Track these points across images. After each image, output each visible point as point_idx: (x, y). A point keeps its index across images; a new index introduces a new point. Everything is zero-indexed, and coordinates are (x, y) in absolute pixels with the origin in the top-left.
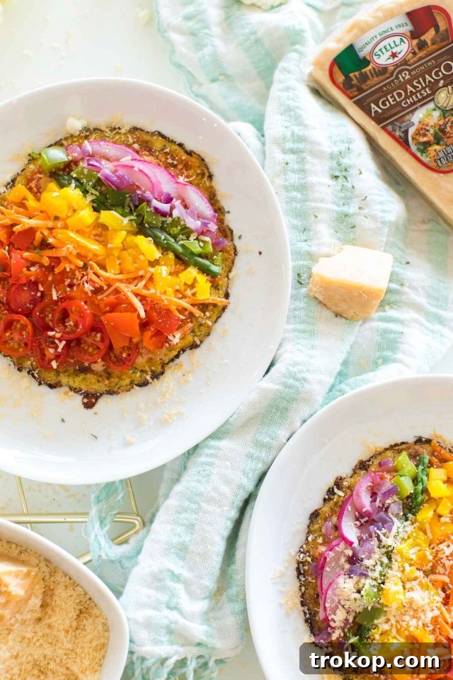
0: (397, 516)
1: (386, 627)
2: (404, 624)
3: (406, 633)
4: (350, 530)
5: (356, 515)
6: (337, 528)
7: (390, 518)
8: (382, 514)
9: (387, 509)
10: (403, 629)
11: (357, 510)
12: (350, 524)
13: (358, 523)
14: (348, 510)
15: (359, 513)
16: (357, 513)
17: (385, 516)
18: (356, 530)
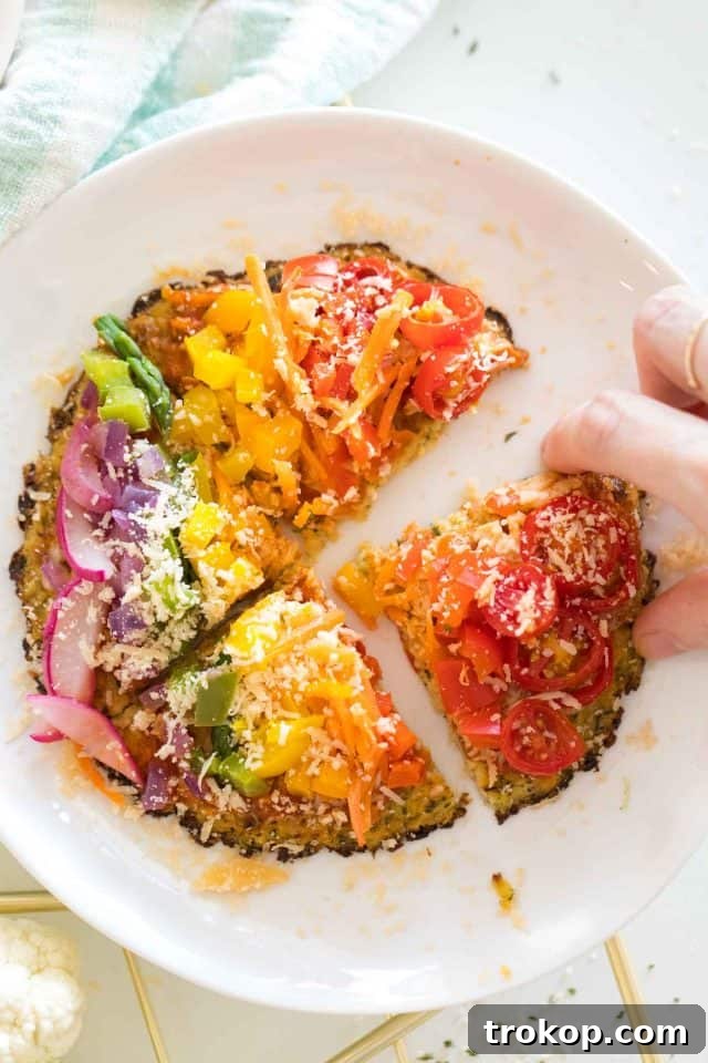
0: (161, 475)
1: (254, 709)
2: (286, 685)
3: (298, 698)
4: (90, 554)
5: (87, 520)
6: (67, 564)
7: (151, 488)
8: (129, 489)
9: (136, 475)
10: (288, 693)
11: (84, 509)
12: (83, 542)
13: (98, 532)
14: (67, 518)
15: (89, 512)
16: (86, 516)
17: (137, 490)
18: (99, 548)
